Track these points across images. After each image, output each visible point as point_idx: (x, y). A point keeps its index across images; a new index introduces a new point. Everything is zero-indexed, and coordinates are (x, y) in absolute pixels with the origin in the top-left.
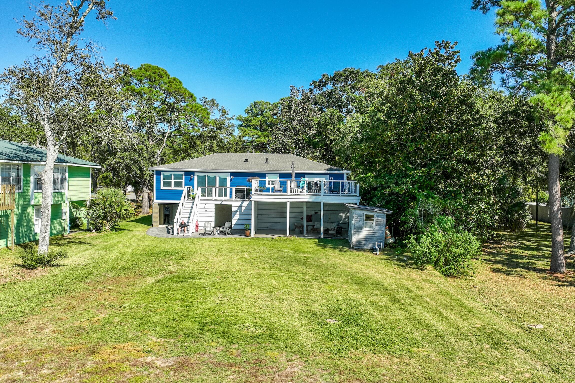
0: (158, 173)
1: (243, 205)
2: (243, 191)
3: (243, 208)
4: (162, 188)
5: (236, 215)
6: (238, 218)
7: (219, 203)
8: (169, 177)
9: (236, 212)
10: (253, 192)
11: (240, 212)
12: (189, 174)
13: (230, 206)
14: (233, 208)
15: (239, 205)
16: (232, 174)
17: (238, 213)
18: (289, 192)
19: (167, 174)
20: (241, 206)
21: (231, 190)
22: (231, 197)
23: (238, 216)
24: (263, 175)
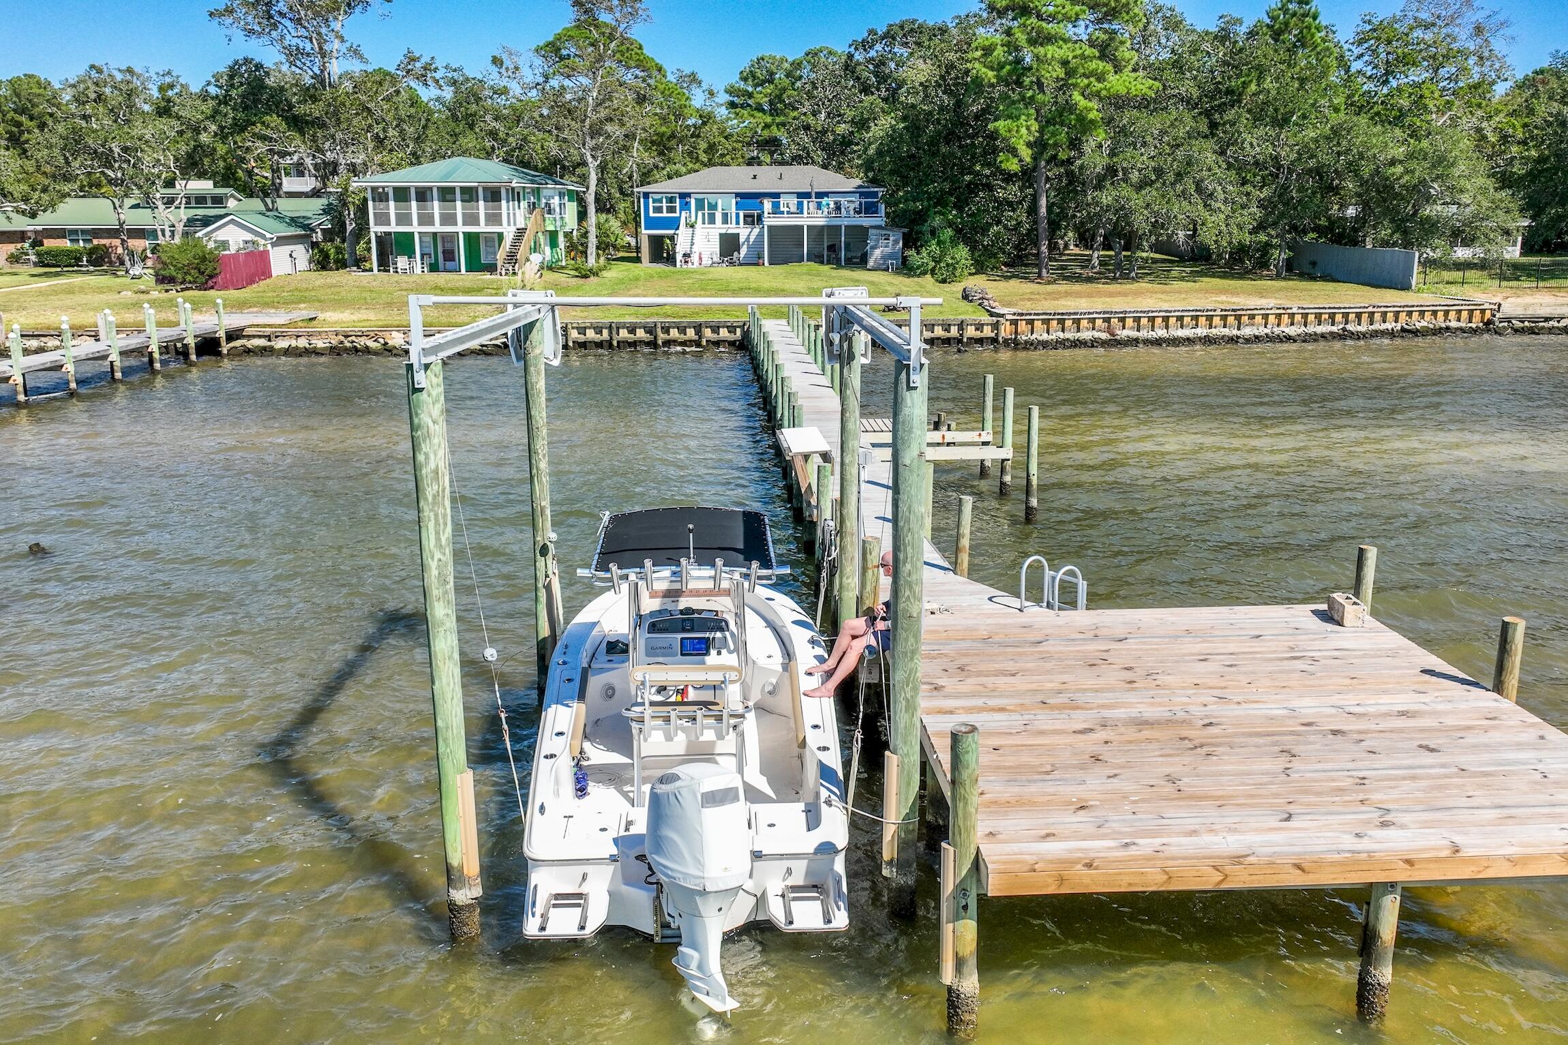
0: (646, 195)
1: (753, 233)
2: (753, 216)
3: (753, 236)
4: (652, 214)
5: (745, 246)
6: (747, 248)
7: (724, 231)
8: (660, 201)
9: (745, 241)
10: (766, 215)
11: (750, 241)
12: (684, 196)
13: (737, 235)
14: (740, 237)
15: (748, 234)
16: (737, 195)
17: (747, 243)
18: (805, 214)
19: (657, 197)
20: (750, 235)
21: (737, 215)
22: (738, 223)
23: (747, 246)
24: (777, 195)
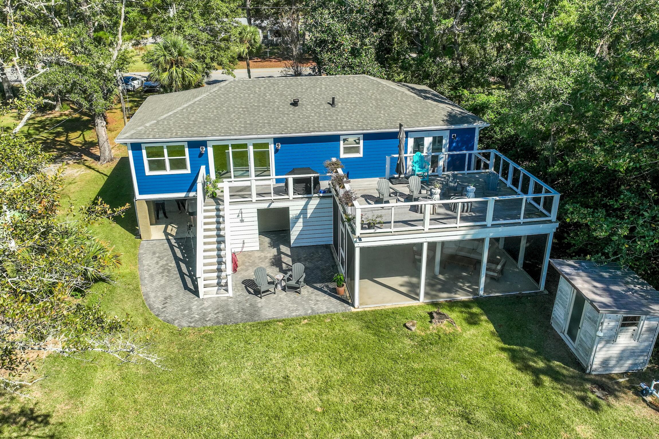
0: (137, 147)
1: (309, 207)
3: (310, 212)
4: (148, 172)
5: (297, 225)
6: (301, 228)
7: (264, 206)
8: (159, 153)
9: (297, 218)
11: (305, 218)
12: (197, 145)
13: (285, 211)
14: (291, 212)
15: (301, 207)
17: (301, 220)
20: (305, 209)
22: (286, 193)
23: (301, 224)
